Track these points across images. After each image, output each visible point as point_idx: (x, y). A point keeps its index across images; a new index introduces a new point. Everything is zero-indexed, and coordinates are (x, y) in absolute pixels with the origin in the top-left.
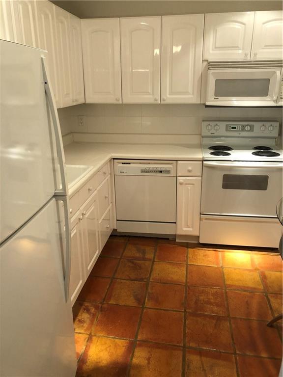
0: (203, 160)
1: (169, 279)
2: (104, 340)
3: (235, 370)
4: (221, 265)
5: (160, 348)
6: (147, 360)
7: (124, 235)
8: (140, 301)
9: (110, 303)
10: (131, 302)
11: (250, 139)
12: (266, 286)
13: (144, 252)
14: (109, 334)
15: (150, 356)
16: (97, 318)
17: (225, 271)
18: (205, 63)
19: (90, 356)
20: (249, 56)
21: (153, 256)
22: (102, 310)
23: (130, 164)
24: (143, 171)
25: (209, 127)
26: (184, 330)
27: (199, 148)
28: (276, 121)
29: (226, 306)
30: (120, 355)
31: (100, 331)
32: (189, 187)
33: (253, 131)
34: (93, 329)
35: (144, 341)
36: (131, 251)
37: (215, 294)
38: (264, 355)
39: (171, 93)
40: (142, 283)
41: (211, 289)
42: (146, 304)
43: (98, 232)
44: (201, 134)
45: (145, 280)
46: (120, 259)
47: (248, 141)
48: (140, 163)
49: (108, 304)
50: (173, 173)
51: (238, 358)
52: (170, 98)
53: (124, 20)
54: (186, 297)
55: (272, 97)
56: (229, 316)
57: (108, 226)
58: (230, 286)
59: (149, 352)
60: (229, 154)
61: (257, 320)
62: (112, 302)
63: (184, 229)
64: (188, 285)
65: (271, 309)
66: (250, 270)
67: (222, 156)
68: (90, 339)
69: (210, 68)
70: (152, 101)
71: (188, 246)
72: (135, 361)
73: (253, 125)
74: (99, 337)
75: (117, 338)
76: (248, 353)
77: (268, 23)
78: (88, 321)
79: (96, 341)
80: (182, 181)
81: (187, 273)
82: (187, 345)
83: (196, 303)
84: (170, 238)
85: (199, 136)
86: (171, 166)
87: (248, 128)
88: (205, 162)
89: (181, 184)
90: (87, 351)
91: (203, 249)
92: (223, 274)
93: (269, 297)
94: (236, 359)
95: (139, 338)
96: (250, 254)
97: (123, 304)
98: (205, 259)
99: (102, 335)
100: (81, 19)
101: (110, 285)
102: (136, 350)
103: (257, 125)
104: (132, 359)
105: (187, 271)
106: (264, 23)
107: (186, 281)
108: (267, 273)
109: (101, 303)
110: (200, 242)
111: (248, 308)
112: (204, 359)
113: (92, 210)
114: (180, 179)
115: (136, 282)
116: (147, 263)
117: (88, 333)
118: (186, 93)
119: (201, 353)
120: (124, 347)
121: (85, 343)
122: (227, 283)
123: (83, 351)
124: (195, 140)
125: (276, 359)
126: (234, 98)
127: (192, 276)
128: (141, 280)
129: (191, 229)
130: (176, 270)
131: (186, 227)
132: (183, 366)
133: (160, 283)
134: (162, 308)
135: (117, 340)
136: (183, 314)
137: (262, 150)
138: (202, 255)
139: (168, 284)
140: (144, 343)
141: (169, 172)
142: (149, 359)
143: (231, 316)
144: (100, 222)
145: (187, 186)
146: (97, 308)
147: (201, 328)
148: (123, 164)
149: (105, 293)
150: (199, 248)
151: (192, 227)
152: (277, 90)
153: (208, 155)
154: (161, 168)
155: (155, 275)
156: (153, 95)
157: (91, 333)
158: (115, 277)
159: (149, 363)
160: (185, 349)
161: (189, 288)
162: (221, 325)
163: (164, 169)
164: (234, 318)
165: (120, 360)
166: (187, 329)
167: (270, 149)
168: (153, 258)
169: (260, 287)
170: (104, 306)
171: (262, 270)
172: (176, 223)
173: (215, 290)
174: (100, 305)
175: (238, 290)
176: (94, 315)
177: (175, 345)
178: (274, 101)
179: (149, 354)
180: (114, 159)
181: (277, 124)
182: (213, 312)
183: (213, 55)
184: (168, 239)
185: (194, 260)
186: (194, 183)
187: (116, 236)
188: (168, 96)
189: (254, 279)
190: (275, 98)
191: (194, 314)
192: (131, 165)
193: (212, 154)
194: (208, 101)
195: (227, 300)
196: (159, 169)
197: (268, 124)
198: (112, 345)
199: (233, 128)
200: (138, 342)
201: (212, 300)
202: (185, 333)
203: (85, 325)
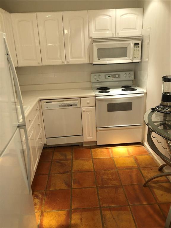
0: (95, 96)
1: (83, 169)
2: (51, 213)
3: (131, 215)
4: (111, 156)
5: (86, 211)
6: (80, 220)
7: (51, 146)
8: (69, 185)
9: (51, 189)
10: (64, 187)
11: (118, 82)
12: (138, 164)
13: (66, 156)
14: (54, 209)
15: (82, 217)
16: (44, 200)
17: (114, 159)
18: (90, 39)
19: (44, 225)
20: (114, 35)
21: (71, 157)
22: (46, 194)
23: (51, 102)
24: (60, 106)
25: (96, 77)
26: (99, 198)
27: (91, 89)
28: (132, 71)
29: (119, 179)
30: (63, 220)
31: (48, 208)
32: (89, 113)
33: (120, 77)
34: (43, 208)
35: (75, 209)
36: (58, 156)
37: (112, 174)
38: (145, 203)
39: (72, 58)
40: (68, 174)
41: (109, 171)
42: (73, 187)
43: (37, 147)
44: (91, 82)
45: (70, 172)
46: (52, 161)
47: (117, 83)
48: (58, 101)
49: (49, 190)
50: (79, 106)
51: (131, 208)
52: (72, 61)
53: (39, 14)
54: (95, 178)
55: (130, 58)
56: (121, 185)
57: (42, 142)
58: (119, 167)
59: (80, 215)
60: (109, 92)
61: (137, 184)
62: (52, 189)
63: (88, 138)
64: (95, 170)
65: (143, 176)
66: (128, 157)
67: (105, 93)
68: (42, 214)
69: (94, 42)
70: (60, 63)
71: (91, 148)
72: (73, 222)
73: (120, 74)
74: (47, 212)
75: (59, 211)
76: (136, 204)
77: (124, 16)
78: (39, 204)
79: (46, 215)
80: (84, 110)
81: (93, 164)
82: (102, 206)
83: (102, 180)
84: (80, 145)
85: (90, 83)
86: (77, 101)
87: (117, 76)
88: (96, 98)
89: (84, 111)
90: (42, 223)
91: (100, 148)
92: (113, 161)
93: (141, 170)
94: (130, 209)
95: (73, 207)
96: (126, 147)
97: (59, 189)
98: (102, 154)
99: (49, 210)
100: (11, 14)
101: (48, 178)
102: (72, 215)
103: (122, 74)
104: (71, 222)
105: (93, 162)
106: (121, 16)
107: (94, 169)
108: (137, 157)
109: (45, 191)
110: (98, 145)
111: (131, 178)
112: (113, 212)
113: (32, 133)
114: (83, 109)
115: (64, 174)
116: (69, 162)
117: (40, 211)
118: (81, 57)
119: (110, 209)
120: (65, 215)
121: (40, 217)
122: (117, 166)
123: (39, 223)
124: (88, 85)
125: (151, 204)
126: (106, 59)
127: (96, 165)
128: (67, 172)
129: (92, 138)
130: (86, 163)
131: (89, 137)
132: (102, 219)
133: (79, 172)
134: (83, 187)
135: (59, 212)
136: (96, 188)
137: (126, 88)
138: (100, 152)
139: (83, 172)
140: (76, 210)
141: (76, 105)
142: (81, 219)
143: (123, 184)
144: (37, 141)
145: (88, 112)
146: (43, 194)
147: (108, 194)
148: (47, 102)
149: (46, 184)
150: (97, 148)
151: (93, 136)
152: (132, 53)
153: (97, 93)
154: (71, 103)
155: (75, 168)
156: (61, 59)
157: (42, 211)
158: (51, 173)
159: (81, 222)
160: (101, 209)
161: (96, 173)
162: (119, 191)
163: (73, 104)
164: (125, 185)
165: (64, 223)
166: (100, 197)
167: (131, 87)
168: (71, 158)
169: (135, 166)
170: (47, 192)
171: (134, 156)
172: (82, 135)
173: (111, 171)
174: (45, 192)
175: (124, 169)
176: (42, 199)
177: (95, 208)
178: (131, 59)
179: (81, 216)
180: (41, 100)
181: (132, 73)
182: (112, 184)
183: (95, 34)
184: (78, 145)
185: (96, 156)
186: (91, 110)
187: (46, 148)
188: (70, 60)
189: (131, 161)
190: (131, 58)
191: (102, 187)
192: (53, 103)
193: (100, 92)
194: (94, 62)
195: (119, 176)
196: (70, 104)
197: (128, 73)
198: (57, 215)
199: (109, 76)
200: (72, 210)
201: (111, 178)
202: (99, 200)
203: (38, 206)
